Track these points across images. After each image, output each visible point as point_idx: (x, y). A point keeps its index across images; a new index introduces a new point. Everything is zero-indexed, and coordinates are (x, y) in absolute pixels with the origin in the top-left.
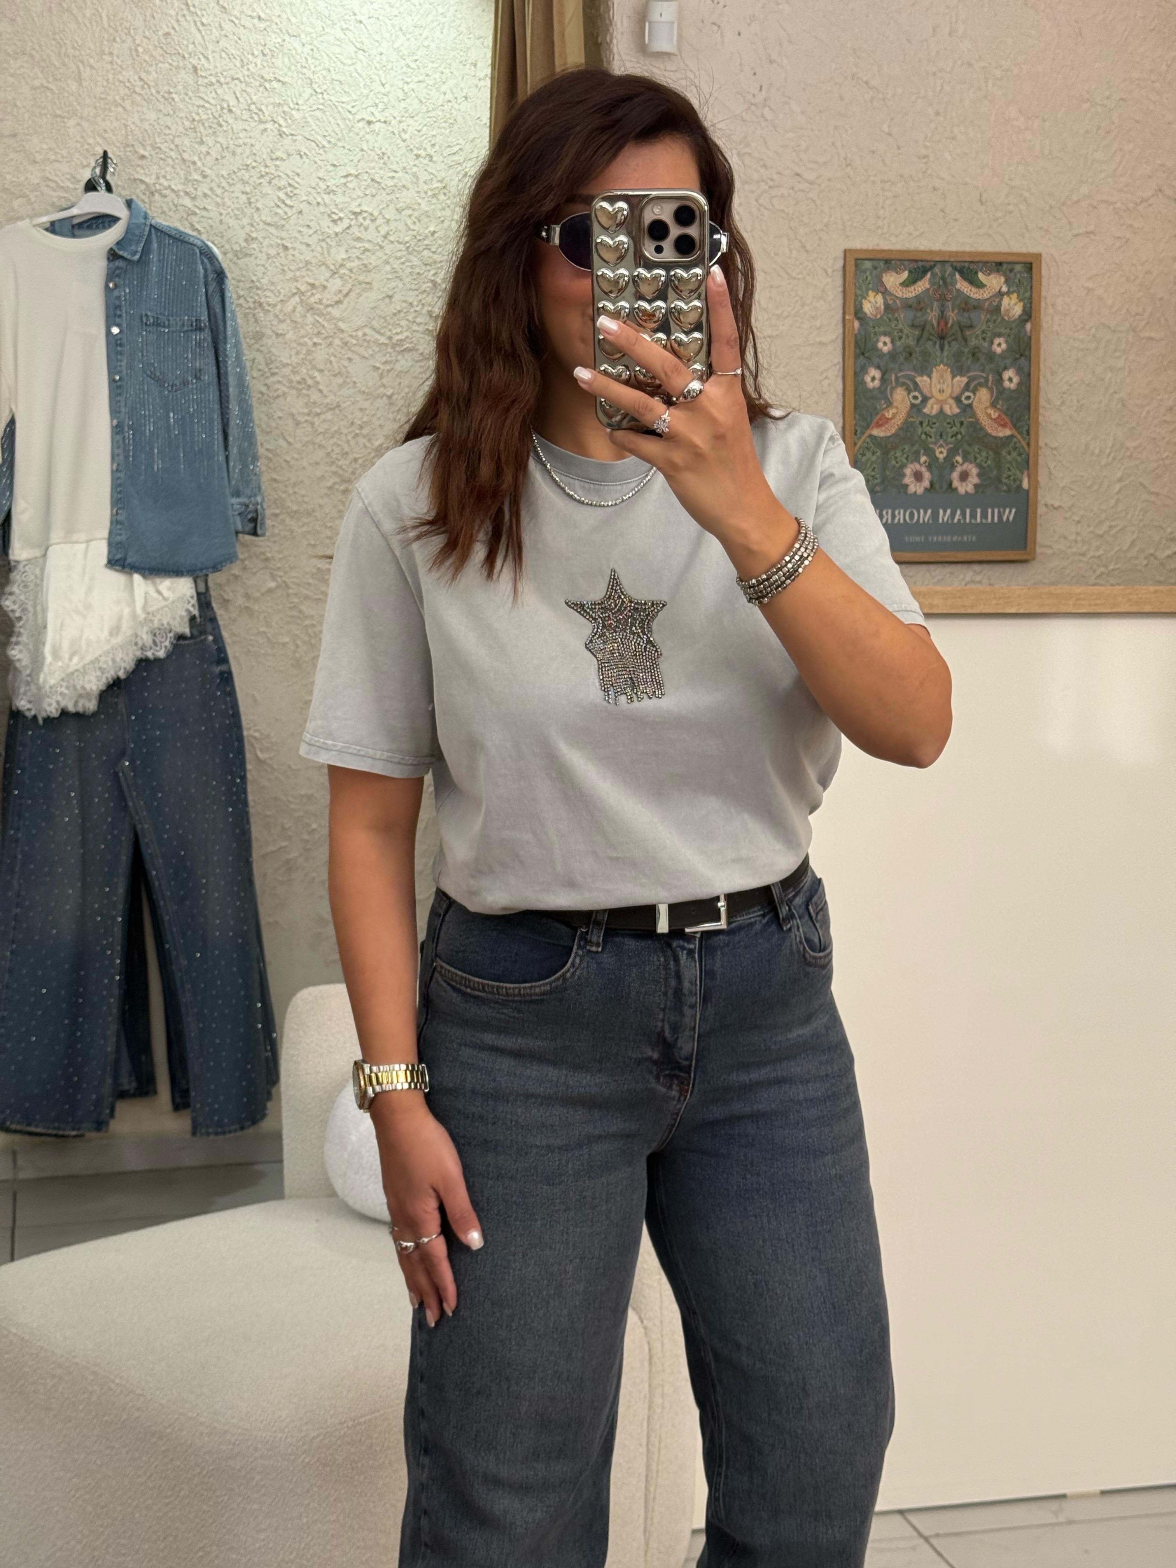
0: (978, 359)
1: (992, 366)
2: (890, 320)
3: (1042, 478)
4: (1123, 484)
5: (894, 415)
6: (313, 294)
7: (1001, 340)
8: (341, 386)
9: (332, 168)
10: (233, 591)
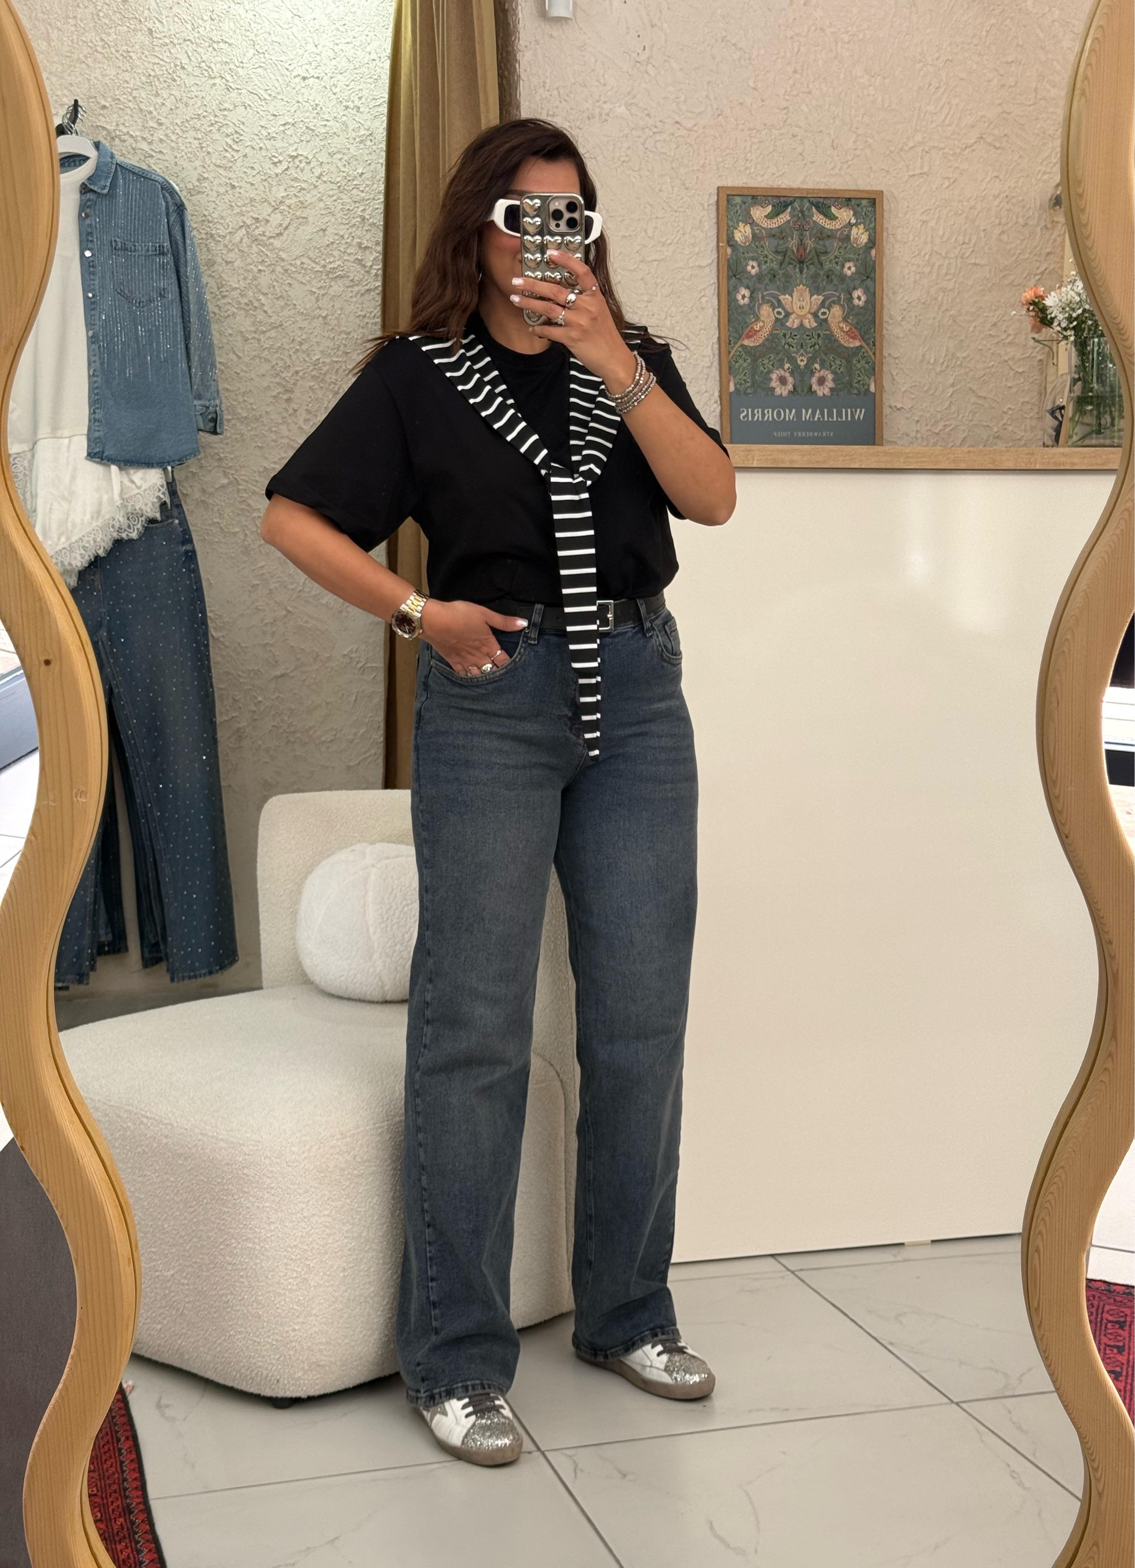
0: (832, 281)
1: (844, 286)
2: (757, 247)
3: (887, 383)
4: (955, 389)
5: (761, 328)
6: (257, 227)
7: (851, 264)
8: (283, 308)
9: (272, 117)
10: (191, 487)
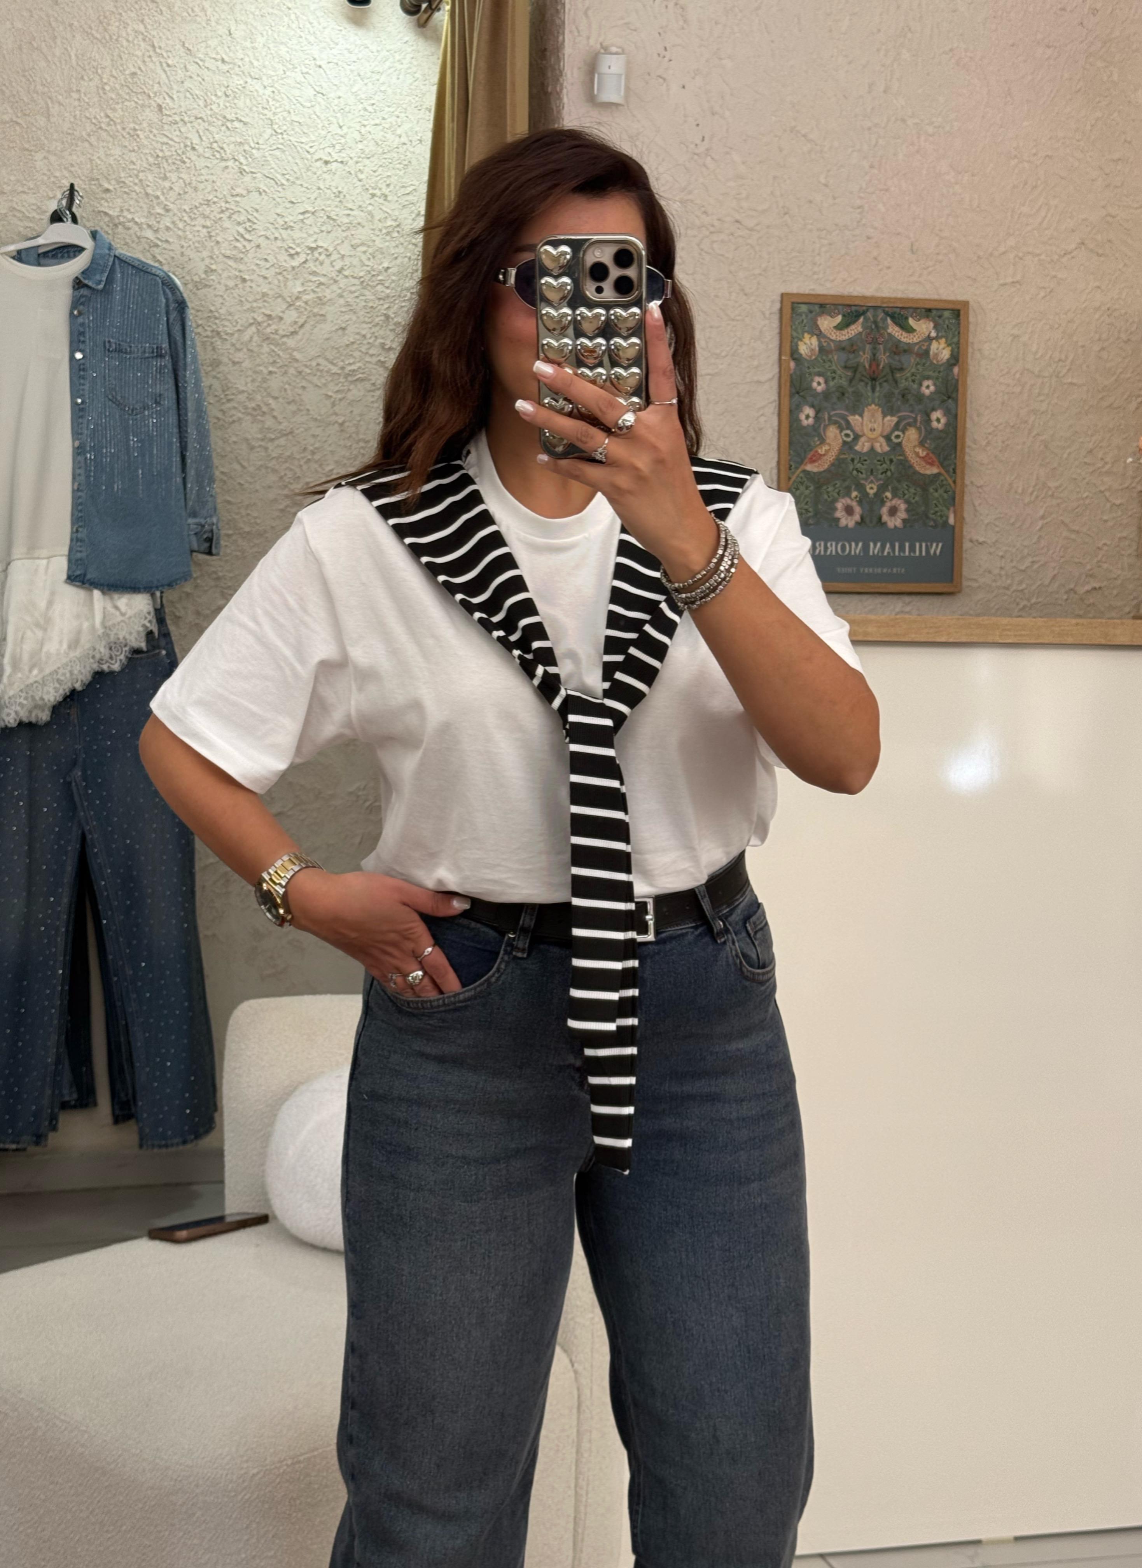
0: (907, 401)
1: (921, 407)
2: (824, 361)
3: (968, 514)
4: (1045, 521)
5: (827, 451)
6: (269, 325)
7: (930, 382)
8: (294, 413)
9: (290, 205)
10: (185, 608)
